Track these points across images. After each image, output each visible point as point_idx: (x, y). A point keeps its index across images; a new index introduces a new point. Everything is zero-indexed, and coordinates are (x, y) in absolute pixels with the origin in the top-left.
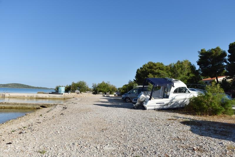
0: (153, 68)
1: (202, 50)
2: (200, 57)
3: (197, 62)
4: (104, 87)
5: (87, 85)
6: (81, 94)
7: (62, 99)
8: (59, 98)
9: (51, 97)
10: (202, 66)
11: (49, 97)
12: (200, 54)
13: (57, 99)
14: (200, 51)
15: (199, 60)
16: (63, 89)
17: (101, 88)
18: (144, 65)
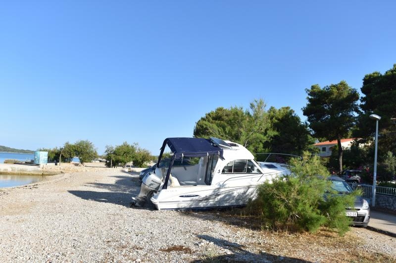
0: (223, 120)
1: (313, 87)
2: (310, 100)
3: (302, 109)
4: (125, 153)
5: (94, 148)
6: (82, 165)
7: (38, 175)
8: (32, 173)
9: (16, 172)
10: (313, 117)
11: (13, 170)
12: (309, 94)
13: (29, 175)
14: (310, 89)
15: (308, 105)
16: (43, 156)
17: (119, 155)
18: (209, 114)
